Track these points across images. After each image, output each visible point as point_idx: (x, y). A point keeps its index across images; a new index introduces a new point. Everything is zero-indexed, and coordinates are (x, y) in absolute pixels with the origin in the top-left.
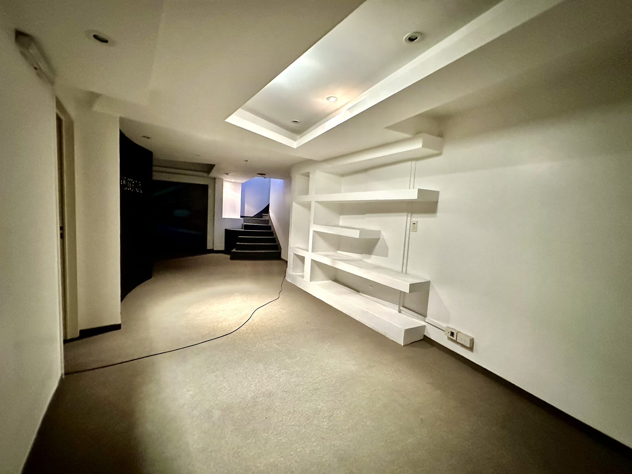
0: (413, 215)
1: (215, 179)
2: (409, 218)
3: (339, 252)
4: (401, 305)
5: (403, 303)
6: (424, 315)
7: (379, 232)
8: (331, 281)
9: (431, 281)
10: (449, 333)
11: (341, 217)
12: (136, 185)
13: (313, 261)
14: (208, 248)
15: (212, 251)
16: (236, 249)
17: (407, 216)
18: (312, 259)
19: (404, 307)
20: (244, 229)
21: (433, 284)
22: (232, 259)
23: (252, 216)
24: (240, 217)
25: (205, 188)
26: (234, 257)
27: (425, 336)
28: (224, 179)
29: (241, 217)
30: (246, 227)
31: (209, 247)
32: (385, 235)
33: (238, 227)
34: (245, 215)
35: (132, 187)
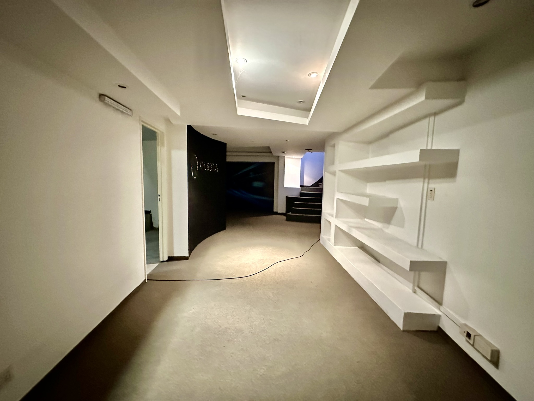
0: (431, 181)
1: (279, 157)
2: (426, 185)
3: (366, 219)
4: (416, 284)
5: (419, 282)
6: (439, 302)
7: (397, 200)
8: (357, 248)
9: (448, 262)
10: (464, 332)
11: (368, 184)
12: (214, 167)
13: (336, 226)
14: (274, 211)
15: (277, 213)
16: (291, 213)
17: (424, 182)
18: (335, 225)
19: (419, 287)
20: (300, 196)
21: (450, 267)
22: (287, 220)
23: (310, 185)
24: (299, 186)
26: (289, 219)
27: (439, 328)
28: (285, 156)
29: (301, 186)
30: (302, 194)
32: (402, 204)
33: (296, 195)
34: (304, 185)
35: (210, 168)
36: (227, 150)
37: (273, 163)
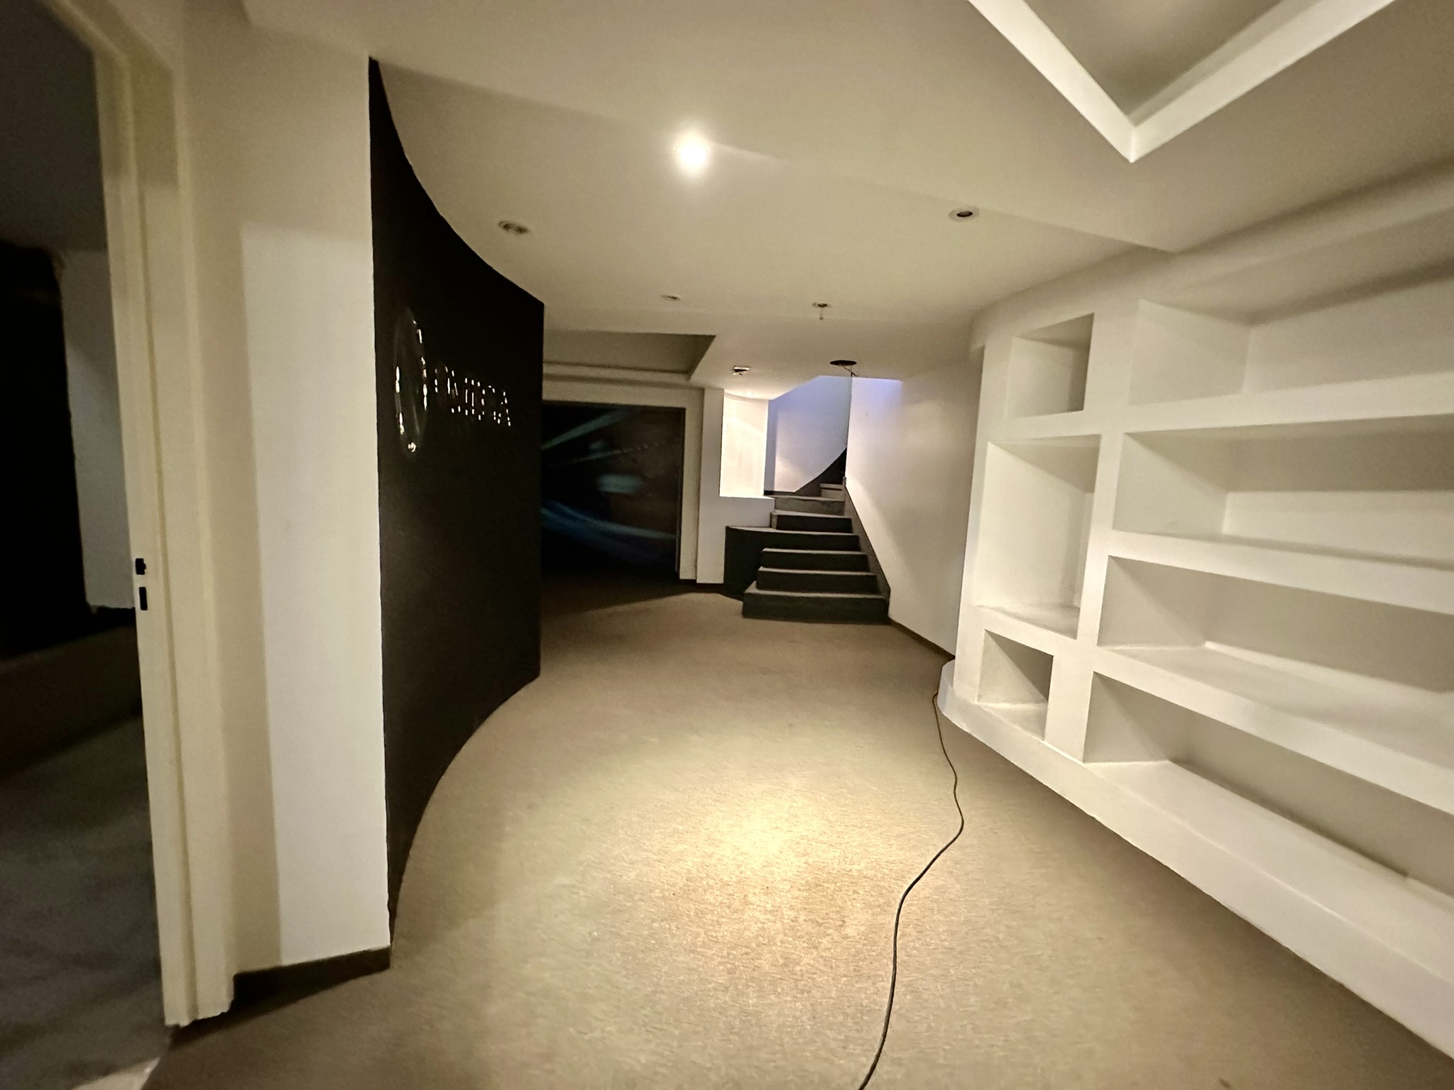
1: (702, 391)
3: (1209, 645)
8: (1167, 762)
11: (1232, 498)
12: (494, 402)
13: (1102, 683)
14: (682, 577)
15: (693, 586)
16: (759, 587)
18: (1094, 672)
20: (777, 528)
23: (794, 491)
24: (763, 492)
25: (675, 417)
26: (754, 609)
28: (725, 391)
29: (767, 493)
30: (783, 522)
31: (685, 574)
34: (776, 489)
35: (478, 408)
36: (547, 334)
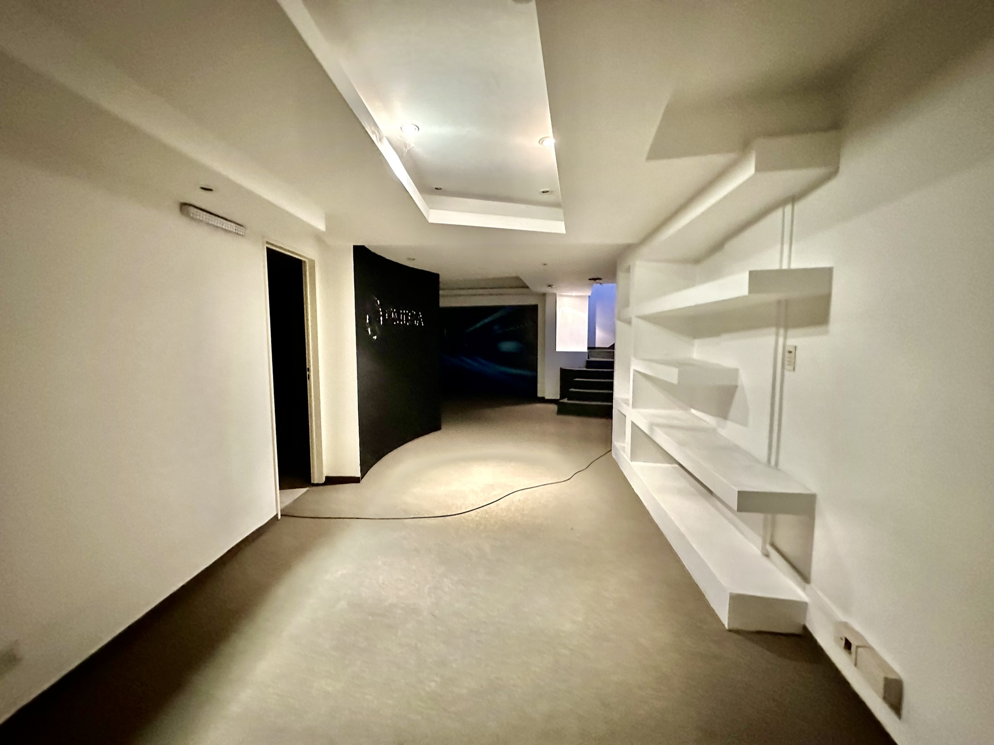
0: (791, 332)
1: (545, 295)
2: (781, 340)
3: (693, 411)
4: (767, 537)
5: (772, 536)
6: (804, 576)
7: (736, 371)
9: (819, 497)
10: (842, 639)
12: (414, 317)
13: (633, 424)
14: (538, 395)
15: (543, 400)
16: (568, 400)
17: (777, 335)
18: (632, 421)
19: (773, 545)
20: (587, 368)
21: (822, 505)
22: (560, 412)
23: (608, 346)
24: (587, 348)
26: (563, 410)
27: (805, 628)
28: (557, 294)
30: (589, 364)
33: (581, 366)
34: (597, 346)
35: (407, 320)
36: (441, 286)
37: (535, 308)
